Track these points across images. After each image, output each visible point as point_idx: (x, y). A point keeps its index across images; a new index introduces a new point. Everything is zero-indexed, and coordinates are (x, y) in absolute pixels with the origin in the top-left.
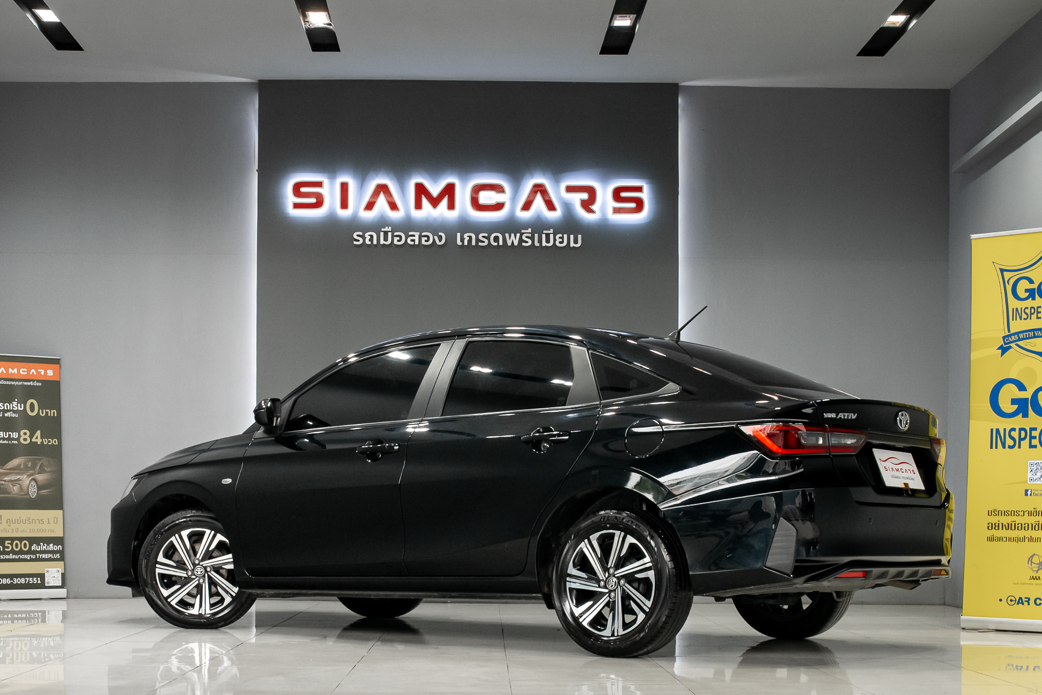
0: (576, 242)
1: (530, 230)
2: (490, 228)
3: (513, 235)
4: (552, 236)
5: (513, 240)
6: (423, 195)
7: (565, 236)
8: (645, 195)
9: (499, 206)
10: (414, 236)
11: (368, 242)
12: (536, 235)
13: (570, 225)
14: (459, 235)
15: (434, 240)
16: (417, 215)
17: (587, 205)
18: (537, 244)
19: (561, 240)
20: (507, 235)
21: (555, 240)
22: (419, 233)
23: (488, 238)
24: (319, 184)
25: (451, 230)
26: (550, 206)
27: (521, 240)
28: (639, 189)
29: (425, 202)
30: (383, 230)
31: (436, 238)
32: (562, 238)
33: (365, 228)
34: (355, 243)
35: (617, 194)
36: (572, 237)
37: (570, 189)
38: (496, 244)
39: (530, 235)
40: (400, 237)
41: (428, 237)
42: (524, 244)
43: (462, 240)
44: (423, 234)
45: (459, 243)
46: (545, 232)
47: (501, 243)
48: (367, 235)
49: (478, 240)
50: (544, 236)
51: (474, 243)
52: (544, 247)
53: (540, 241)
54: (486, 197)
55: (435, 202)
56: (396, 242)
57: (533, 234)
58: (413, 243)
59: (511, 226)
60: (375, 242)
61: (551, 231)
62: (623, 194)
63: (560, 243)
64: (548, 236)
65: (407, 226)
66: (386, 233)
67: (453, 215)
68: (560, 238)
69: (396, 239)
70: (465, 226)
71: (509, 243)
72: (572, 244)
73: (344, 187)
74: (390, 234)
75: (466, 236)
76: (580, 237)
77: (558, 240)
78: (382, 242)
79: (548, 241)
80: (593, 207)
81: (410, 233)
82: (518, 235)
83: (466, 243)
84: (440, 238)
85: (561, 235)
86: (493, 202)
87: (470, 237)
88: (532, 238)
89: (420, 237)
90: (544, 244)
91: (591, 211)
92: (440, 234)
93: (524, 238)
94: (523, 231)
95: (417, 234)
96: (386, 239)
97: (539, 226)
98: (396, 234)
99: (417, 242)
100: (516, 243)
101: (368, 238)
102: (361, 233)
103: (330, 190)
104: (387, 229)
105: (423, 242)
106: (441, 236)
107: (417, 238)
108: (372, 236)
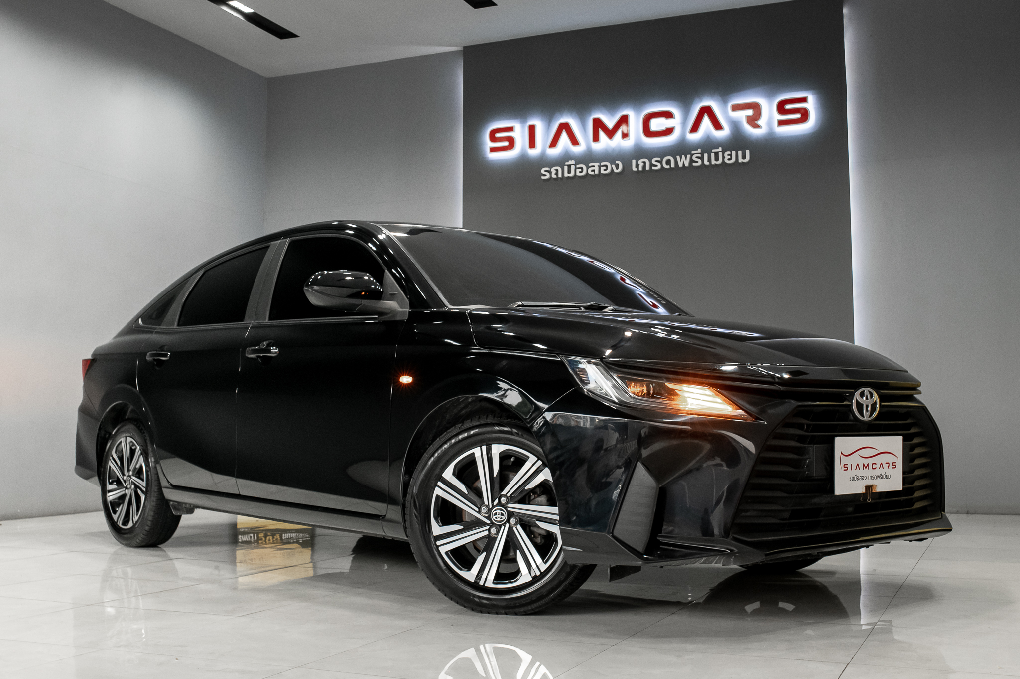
0: (744, 157)
1: (699, 151)
2: (662, 153)
3: (683, 156)
4: (720, 154)
5: (684, 161)
6: (600, 129)
7: (734, 153)
8: (811, 105)
9: (669, 131)
10: (594, 166)
11: (554, 176)
12: (706, 155)
13: (738, 141)
14: (634, 162)
15: (612, 169)
16: (597, 147)
17: (753, 121)
18: (706, 163)
19: (729, 157)
20: (678, 157)
21: (723, 157)
22: (598, 164)
23: (660, 162)
24: (511, 129)
25: (626, 158)
26: (717, 126)
27: (692, 161)
28: (804, 100)
29: (602, 135)
30: (567, 163)
31: (614, 166)
32: (731, 155)
33: (551, 163)
34: (543, 177)
35: (781, 108)
36: (740, 153)
37: (736, 108)
38: (668, 167)
39: (700, 155)
40: (582, 168)
41: (606, 166)
42: (694, 164)
43: (637, 166)
44: (602, 164)
45: (634, 169)
46: (713, 151)
47: (673, 165)
48: (553, 170)
49: (652, 165)
50: (713, 155)
51: (648, 168)
52: (713, 165)
53: (709, 160)
54: (656, 124)
55: (610, 134)
56: (578, 174)
57: (702, 154)
58: (593, 173)
59: (682, 148)
60: (560, 175)
61: (720, 149)
62: (788, 107)
63: (729, 159)
64: (716, 154)
65: (588, 158)
66: (569, 166)
67: (628, 144)
68: (728, 155)
69: (578, 170)
70: (640, 152)
71: (680, 165)
72: (740, 160)
73: (532, 129)
74: (573, 167)
75: (640, 162)
76: (747, 152)
77: (727, 157)
78: (566, 175)
79: (717, 159)
80: (759, 123)
81: (590, 164)
82: (689, 156)
83: (640, 169)
84: (617, 167)
85: (729, 152)
86: (663, 128)
87: (645, 163)
88: (702, 158)
89: (600, 167)
90: (713, 162)
91: (758, 127)
92: (617, 162)
93: (694, 158)
94: (693, 152)
95: (596, 164)
96: (569, 172)
97: (708, 146)
98: (578, 166)
99: (597, 172)
100: (687, 164)
101: (554, 172)
102: (547, 169)
103: (520, 134)
104: (570, 162)
105: (602, 172)
106: (618, 164)
107: (596, 169)
108: (557, 170)
